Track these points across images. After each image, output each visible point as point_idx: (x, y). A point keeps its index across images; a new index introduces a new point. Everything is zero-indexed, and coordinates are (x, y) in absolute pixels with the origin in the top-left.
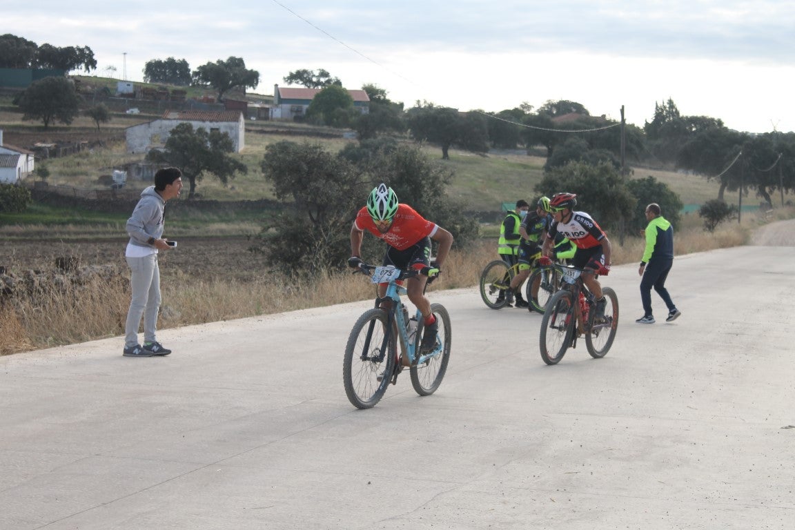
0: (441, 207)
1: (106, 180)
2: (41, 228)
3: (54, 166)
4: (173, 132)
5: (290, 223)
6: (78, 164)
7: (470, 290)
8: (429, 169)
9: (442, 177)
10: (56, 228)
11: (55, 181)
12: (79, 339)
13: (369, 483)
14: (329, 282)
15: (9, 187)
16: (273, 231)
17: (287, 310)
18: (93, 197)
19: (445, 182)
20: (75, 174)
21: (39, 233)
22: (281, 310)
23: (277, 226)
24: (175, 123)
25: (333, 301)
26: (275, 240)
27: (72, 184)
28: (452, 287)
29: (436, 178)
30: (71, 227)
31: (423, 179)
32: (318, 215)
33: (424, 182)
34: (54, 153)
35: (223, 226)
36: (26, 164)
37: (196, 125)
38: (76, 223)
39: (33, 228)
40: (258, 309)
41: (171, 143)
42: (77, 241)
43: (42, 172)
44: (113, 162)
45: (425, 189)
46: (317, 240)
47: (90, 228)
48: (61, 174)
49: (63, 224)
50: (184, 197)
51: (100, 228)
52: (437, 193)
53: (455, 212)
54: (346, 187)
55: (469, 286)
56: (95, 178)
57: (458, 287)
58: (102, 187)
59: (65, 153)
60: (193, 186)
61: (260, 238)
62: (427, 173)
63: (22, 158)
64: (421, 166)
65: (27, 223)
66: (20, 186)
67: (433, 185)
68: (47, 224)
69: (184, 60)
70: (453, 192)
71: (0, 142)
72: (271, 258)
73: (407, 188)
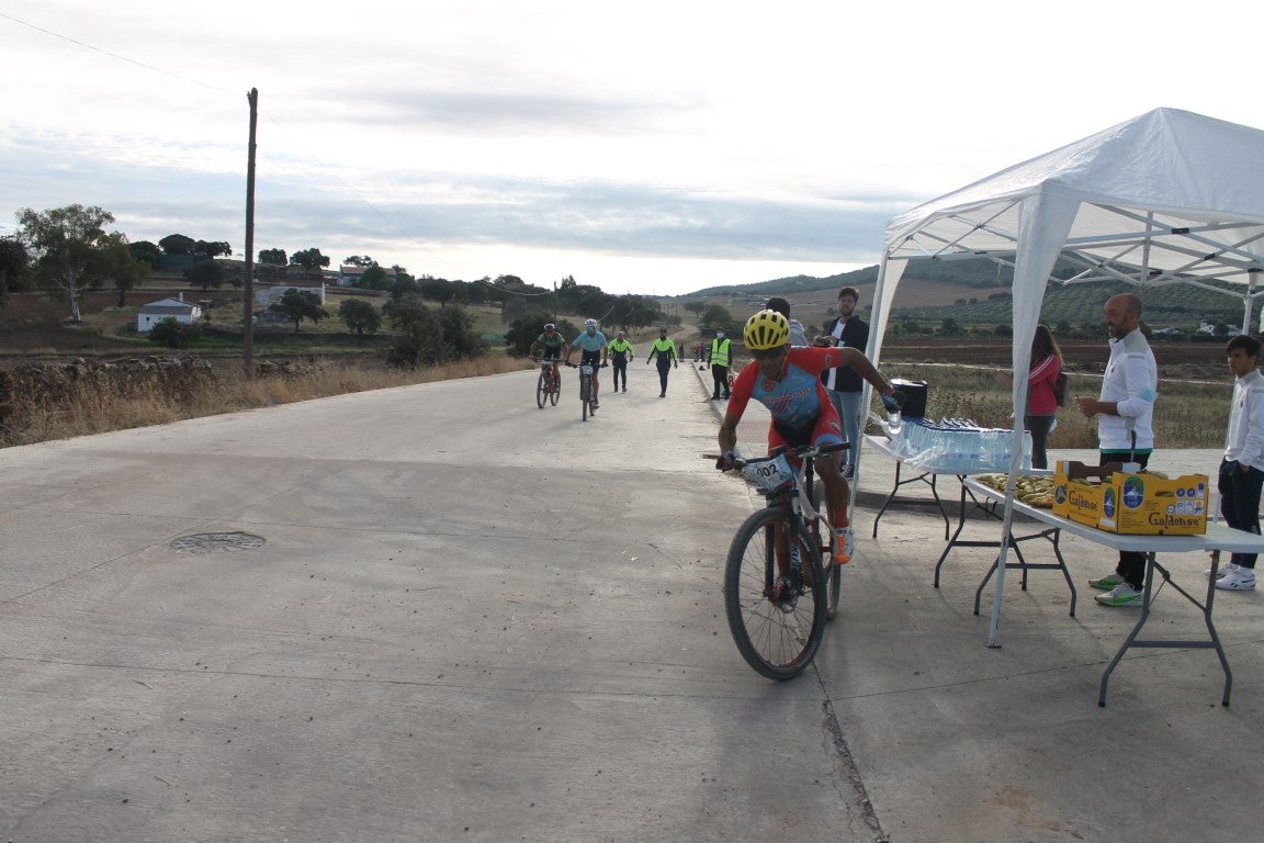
1: (246, 322)
2: (210, 350)
3: (213, 313)
4: (286, 293)
6: (227, 312)
9: (471, 320)
10: (219, 350)
11: (215, 323)
14: (425, 371)
15: (188, 326)
18: (239, 332)
19: (473, 322)
20: (225, 318)
21: (210, 353)
24: (286, 288)
27: (225, 324)
30: (228, 350)
34: (211, 306)
35: (318, 348)
36: (196, 312)
37: (299, 289)
38: (231, 347)
39: (205, 350)
41: (284, 300)
43: (207, 317)
48: (218, 318)
50: (292, 332)
52: (469, 327)
56: (240, 321)
58: (244, 326)
59: (218, 306)
60: (298, 325)
62: (465, 318)
63: (195, 309)
65: (202, 347)
66: (194, 324)
67: (467, 323)
68: (213, 347)
71: (181, 299)
72: (388, 360)
73: (454, 325)
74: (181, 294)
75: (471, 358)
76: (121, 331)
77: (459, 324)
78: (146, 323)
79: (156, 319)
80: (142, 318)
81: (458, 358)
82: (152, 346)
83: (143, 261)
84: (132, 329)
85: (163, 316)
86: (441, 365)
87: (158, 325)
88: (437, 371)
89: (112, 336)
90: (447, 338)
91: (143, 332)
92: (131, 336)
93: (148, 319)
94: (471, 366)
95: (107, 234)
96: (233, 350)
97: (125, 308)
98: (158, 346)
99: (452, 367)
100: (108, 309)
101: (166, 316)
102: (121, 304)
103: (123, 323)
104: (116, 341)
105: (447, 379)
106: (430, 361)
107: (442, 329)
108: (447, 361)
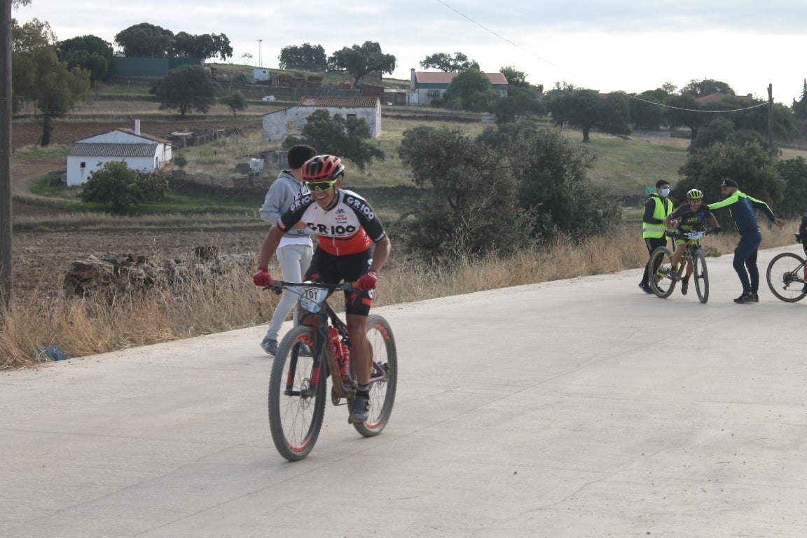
0: (583, 191)
1: (243, 168)
2: (180, 217)
3: (191, 155)
4: (310, 119)
5: (429, 210)
6: (215, 153)
7: (614, 275)
8: (570, 153)
9: (583, 161)
10: (194, 217)
11: (193, 170)
12: (220, 328)
13: (515, 473)
14: (469, 269)
15: (146, 176)
16: (412, 217)
17: (427, 298)
18: (230, 185)
19: (587, 166)
20: (212, 163)
21: (177, 222)
22: (422, 298)
23: (416, 212)
24: (312, 110)
25: (474, 289)
26: (414, 226)
27: (210, 173)
28: (595, 274)
29: (578, 162)
30: (209, 216)
31: (565, 163)
32: (458, 202)
33: (565, 166)
34: (191, 142)
36: (163, 154)
37: (332, 111)
38: (214, 212)
39: (171, 217)
40: (398, 297)
41: (307, 130)
42: (215, 230)
43: (179, 161)
44: (250, 149)
45: (567, 173)
46: (456, 226)
47: (227, 217)
48: (198, 162)
49: (201, 213)
51: (238, 217)
52: (578, 177)
53: (598, 197)
54: (486, 173)
55: (613, 272)
56: (232, 166)
57: (601, 273)
58: (238, 175)
59: (202, 142)
61: (399, 226)
62: (568, 157)
63: (160, 147)
64: (562, 151)
65: (165, 212)
66: (158, 175)
67: (574, 168)
68: (185, 213)
69: (319, 46)
70: (595, 176)
71: (138, 131)
72: (410, 245)
73: (548, 173)
74: (138, 123)
76: (39, 186)
77: (558, 174)
78: (78, 172)
79: (94, 164)
80: (73, 163)
81: (547, 239)
82: (84, 210)
83: (78, 69)
84: (57, 181)
85: (105, 160)
86: (505, 253)
87: (97, 175)
88: (495, 267)
89: (24, 194)
90: (527, 200)
91: (74, 187)
92: (54, 194)
93: (83, 165)
95: (21, 24)
96: (216, 217)
97: (51, 148)
98: (91, 210)
99: (527, 259)
100: (25, 149)
101: (110, 160)
102: (45, 141)
103: (44, 172)
104: (30, 203)
105: (512, 283)
106: (479, 246)
107: (515, 182)
108: (525, 245)
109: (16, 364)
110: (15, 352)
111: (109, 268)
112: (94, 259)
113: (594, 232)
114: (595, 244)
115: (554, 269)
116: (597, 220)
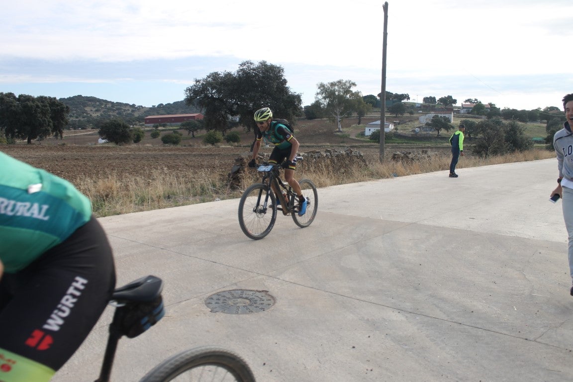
0: (522, 138)
1: (414, 131)
2: (396, 144)
3: (399, 127)
4: (433, 117)
6: (406, 127)
9: (523, 129)
10: (400, 144)
11: (399, 132)
12: (432, 171)
14: (492, 158)
15: (387, 133)
16: (474, 145)
17: (482, 166)
18: (410, 136)
19: (524, 131)
20: (405, 130)
21: (396, 146)
24: (433, 115)
25: (494, 164)
26: (475, 147)
27: (404, 132)
28: (526, 161)
33: (517, 131)
34: (399, 124)
36: (391, 127)
37: (440, 115)
38: (406, 143)
39: (394, 144)
40: (474, 165)
41: (432, 121)
42: (406, 148)
43: (396, 129)
44: (416, 126)
45: (518, 133)
47: (410, 145)
48: (401, 129)
49: (402, 143)
50: (436, 136)
52: (521, 134)
53: (527, 139)
54: (496, 132)
56: (411, 130)
57: (528, 161)
58: (412, 133)
59: (402, 123)
60: (439, 133)
62: (519, 129)
63: (391, 125)
65: (392, 143)
66: (390, 132)
67: (520, 131)
68: (398, 143)
70: (526, 134)
72: (473, 152)
73: (512, 132)
75: (521, 151)
76: (358, 136)
77: (515, 133)
78: (369, 132)
79: (373, 130)
80: (367, 129)
81: (513, 151)
82: (370, 142)
83: (368, 104)
84: (363, 134)
86: (502, 155)
87: (374, 133)
88: (499, 158)
89: (354, 138)
90: (507, 140)
91: (367, 136)
92: (362, 137)
93: (370, 130)
94: (520, 155)
95: (354, 92)
96: (408, 145)
97: (361, 125)
98: (373, 142)
99: (509, 156)
100: (354, 126)
101: (377, 129)
102: (359, 123)
103: (359, 132)
104: (356, 140)
105: (505, 162)
106: (495, 152)
107: (505, 135)
108: (507, 153)
109: (388, 177)
110: (387, 174)
111: (402, 155)
112: (398, 153)
113: (525, 150)
114: (526, 152)
115: (515, 159)
116: (526, 146)
